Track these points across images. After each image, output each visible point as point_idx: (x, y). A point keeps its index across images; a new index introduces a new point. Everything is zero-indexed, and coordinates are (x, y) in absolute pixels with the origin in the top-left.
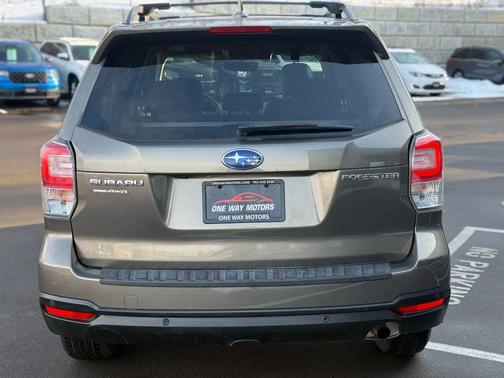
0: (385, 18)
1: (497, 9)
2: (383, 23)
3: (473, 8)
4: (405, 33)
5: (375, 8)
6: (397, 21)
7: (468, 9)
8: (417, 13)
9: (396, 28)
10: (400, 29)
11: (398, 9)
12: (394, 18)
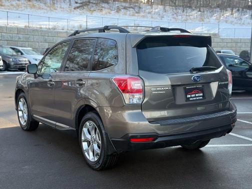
0: (12, 32)
1: (62, 31)
2: (11, 35)
3: (52, 30)
4: (22, 40)
5: (7, 27)
6: (17, 34)
7: (49, 30)
8: (27, 31)
9: (18, 38)
10: (20, 38)
11: (17, 28)
12: (16, 32)
